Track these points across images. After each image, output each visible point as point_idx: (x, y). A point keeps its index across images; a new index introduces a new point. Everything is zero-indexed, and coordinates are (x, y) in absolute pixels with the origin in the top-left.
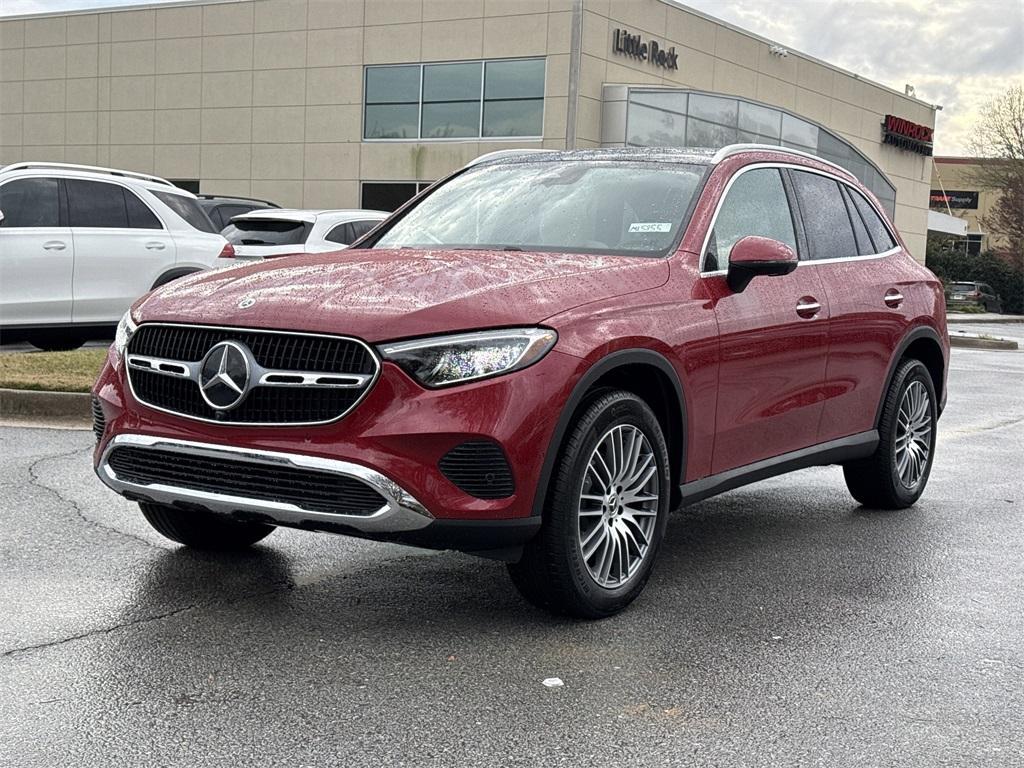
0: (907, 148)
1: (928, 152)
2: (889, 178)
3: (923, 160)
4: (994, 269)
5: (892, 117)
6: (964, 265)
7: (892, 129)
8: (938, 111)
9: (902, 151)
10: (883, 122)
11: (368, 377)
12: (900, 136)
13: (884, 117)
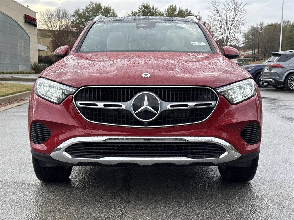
0: (31, 24)
1: (36, 26)
2: (28, 33)
3: (35, 28)
4: (49, 61)
5: (26, 15)
6: (41, 60)
7: (27, 18)
8: (37, 14)
9: (29, 26)
10: (24, 16)
11: (215, 102)
12: (29, 21)
13: (24, 15)
